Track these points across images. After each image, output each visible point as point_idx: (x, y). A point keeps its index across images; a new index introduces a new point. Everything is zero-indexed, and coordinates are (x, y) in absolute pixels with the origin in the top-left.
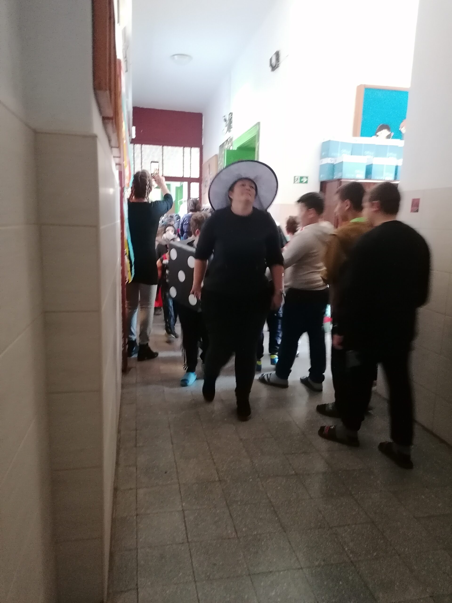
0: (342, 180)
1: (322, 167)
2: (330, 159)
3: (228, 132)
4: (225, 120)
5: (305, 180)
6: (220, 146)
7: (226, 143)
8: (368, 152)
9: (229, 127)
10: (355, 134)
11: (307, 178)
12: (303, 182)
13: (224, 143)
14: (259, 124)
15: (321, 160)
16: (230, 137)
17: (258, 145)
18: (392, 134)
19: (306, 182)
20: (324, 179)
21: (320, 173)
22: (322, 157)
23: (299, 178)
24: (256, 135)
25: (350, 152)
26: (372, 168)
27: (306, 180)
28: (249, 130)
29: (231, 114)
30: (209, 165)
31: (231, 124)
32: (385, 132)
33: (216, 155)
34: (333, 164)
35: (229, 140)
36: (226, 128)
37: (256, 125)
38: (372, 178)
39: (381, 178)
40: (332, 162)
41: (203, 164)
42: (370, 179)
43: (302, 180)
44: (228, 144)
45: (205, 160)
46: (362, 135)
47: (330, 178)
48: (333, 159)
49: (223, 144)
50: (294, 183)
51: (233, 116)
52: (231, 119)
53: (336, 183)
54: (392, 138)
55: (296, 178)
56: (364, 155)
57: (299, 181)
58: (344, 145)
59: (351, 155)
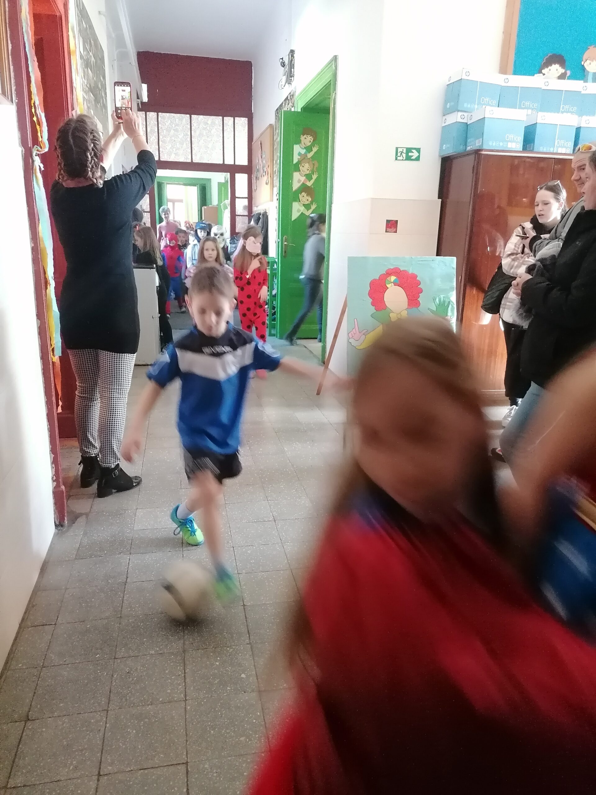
0: (483, 153)
1: (445, 129)
2: (460, 114)
3: (287, 83)
4: (283, 65)
5: (415, 154)
6: (277, 110)
7: (285, 104)
8: (527, 103)
9: (290, 76)
10: (503, 70)
11: (418, 150)
12: (412, 158)
13: (283, 103)
14: (335, 58)
15: (444, 118)
16: (290, 93)
17: (333, 98)
18: (569, 73)
19: (418, 159)
20: (449, 150)
21: (443, 141)
22: (446, 112)
23: (405, 151)
24: (330, 81)
25: (495, 102)
26: (535, 130)
27: (418, 154)
28: (320, 73)
29: (292, 52)
30: (261, 143)
31: (291, 68)
32: (556, 69)
33: (271, 125)
34: (467, 123)
35: (289, 98)
36: (284, 78)
37: (331, 61)
38: (535, 150)
39: (551, 150)
40: (464, 121)
41: (253, 143)
42: (532, 151)
43: (410, 154)
44: (288, 105)
45: (256, 135)
46: (516, 72)
47: (461, 149)
48: (466, 114)
49: (281, 105)
50: (396, 159)
51: (294, 55)
52: (292, 60)
53: (472, 157)
54: (568, 79)
55: (400, 150)
56: (520, 108)
57: (404, 155)
58: (486, 88)
59: (498, 107)
